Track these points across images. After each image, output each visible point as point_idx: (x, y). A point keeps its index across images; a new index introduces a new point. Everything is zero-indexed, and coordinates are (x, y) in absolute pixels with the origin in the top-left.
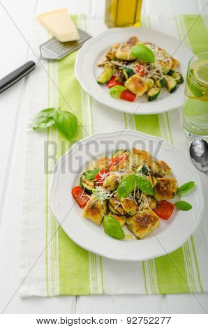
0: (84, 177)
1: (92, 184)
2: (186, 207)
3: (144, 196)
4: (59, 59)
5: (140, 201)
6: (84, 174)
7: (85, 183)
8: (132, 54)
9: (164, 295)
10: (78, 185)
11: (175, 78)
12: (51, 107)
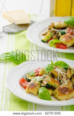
3: (64, 79)
4: (16, 32)
5: (62, 82)
7: (28, 77)
8: (65, 22)
12: (9, 52)
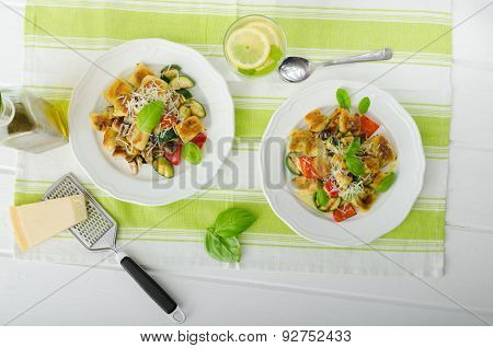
0: (323, 208)
1: (332, 200)
2: (366, 103)
3: (361, 147)
5: (364, 153)
6: (318, 207)
7: (330, 207)
9: (450, 141)
10: (331, 215)
11: (175, 77)
